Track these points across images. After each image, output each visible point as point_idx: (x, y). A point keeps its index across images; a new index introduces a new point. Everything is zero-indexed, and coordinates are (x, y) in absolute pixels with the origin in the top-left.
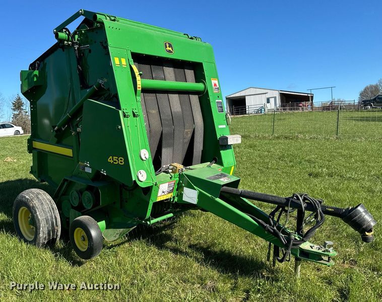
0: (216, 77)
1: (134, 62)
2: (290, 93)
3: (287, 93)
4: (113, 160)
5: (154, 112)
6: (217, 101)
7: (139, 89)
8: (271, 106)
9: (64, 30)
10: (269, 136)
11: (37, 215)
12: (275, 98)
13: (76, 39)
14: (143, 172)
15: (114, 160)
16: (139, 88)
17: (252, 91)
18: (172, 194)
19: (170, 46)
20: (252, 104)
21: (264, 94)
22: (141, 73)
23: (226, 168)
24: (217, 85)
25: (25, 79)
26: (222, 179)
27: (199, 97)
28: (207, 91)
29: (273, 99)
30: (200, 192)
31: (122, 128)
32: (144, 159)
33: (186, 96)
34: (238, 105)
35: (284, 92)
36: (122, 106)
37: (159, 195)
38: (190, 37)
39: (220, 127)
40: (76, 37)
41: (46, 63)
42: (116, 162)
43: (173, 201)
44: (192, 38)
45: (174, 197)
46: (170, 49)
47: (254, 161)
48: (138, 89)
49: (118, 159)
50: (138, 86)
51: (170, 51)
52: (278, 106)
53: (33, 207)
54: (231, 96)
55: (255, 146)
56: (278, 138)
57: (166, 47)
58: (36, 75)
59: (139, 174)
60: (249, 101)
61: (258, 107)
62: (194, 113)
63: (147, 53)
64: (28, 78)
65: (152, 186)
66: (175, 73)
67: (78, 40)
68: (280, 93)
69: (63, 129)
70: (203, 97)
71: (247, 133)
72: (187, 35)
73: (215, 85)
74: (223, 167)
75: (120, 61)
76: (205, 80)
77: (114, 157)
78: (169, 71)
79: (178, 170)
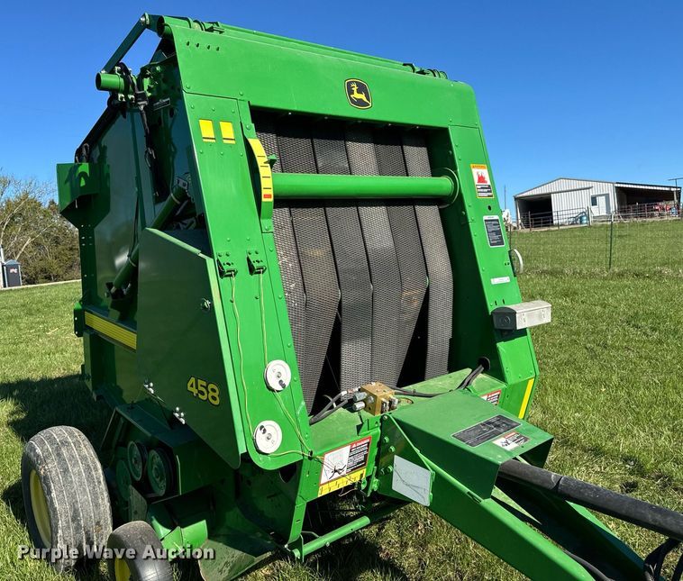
0: (484, 161)
1: (258, 129)
2: (635, 187)
3: (630, 186)
4: (197, 388)
5: (319, 252)
6: (485, 218)
7: (268, 200)
8: (599, 211)
9: (117, 68)
10: (602, 271)
11: (51, 498)
12: (607, 196)
13: (146, 88)
14: (273, 427)
15: (200, 388)
16: (269, 196)
17: (564, 185)
18: (363, 471)
19: (362, 89)
20: (563, 208)
21: (586, 189)
22: (273, 157)
23: (514, 386)
24: (487, 179)
25: (66, 182)
26: (499, 441)
27: (440, 210)
28: (461, 196)
29: (604, 197)
30: (438, 476)
31: (212, 306)
32: (277, 386)
33: (407, 209)
34: (537, 210)
35: (624, 186)
36: (217, 248)
37: (324, 479)
38: (417, 69)
39: (495, 281)
40: (147, 82)
41: (105, 148)
42: (202, 393)
43: (367, 489)
44: (422, 72)
45: (369, 479)
46: (362, 96)
47: (574, 328)
48: (264, 200)
49: (206, 388)
50: (264, 192)
51: (360, 103)
52: (613, 209)
53: (46, 478)
54: (525, 195)
55: (576, 293)
56: (621, 275)
57: (351, 92)
58: (83, 174)
59: (259, 432)
60: (558, 205)
61: (575, 213)
62: (426, 249)
63: (296, 108)
64: (70, 179)
65: (300, 462)
66: (377, 155)
67: (150, 90)
68: (616, 187)
69: (125, 291)
70: (451, 210)
71: (556, 266)
72: (411, 65)
73: (481, 179)
74: (504, 386)
75: (217, 130)
76: (455, 168)
77: (200, 382)
78: (362, 152)
79: (379, 404)
